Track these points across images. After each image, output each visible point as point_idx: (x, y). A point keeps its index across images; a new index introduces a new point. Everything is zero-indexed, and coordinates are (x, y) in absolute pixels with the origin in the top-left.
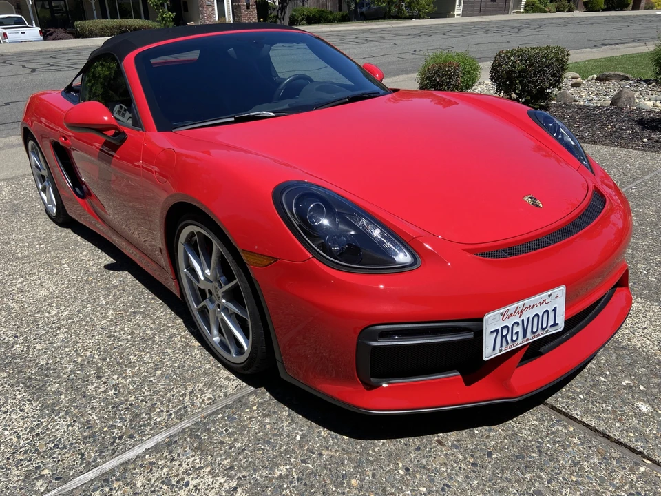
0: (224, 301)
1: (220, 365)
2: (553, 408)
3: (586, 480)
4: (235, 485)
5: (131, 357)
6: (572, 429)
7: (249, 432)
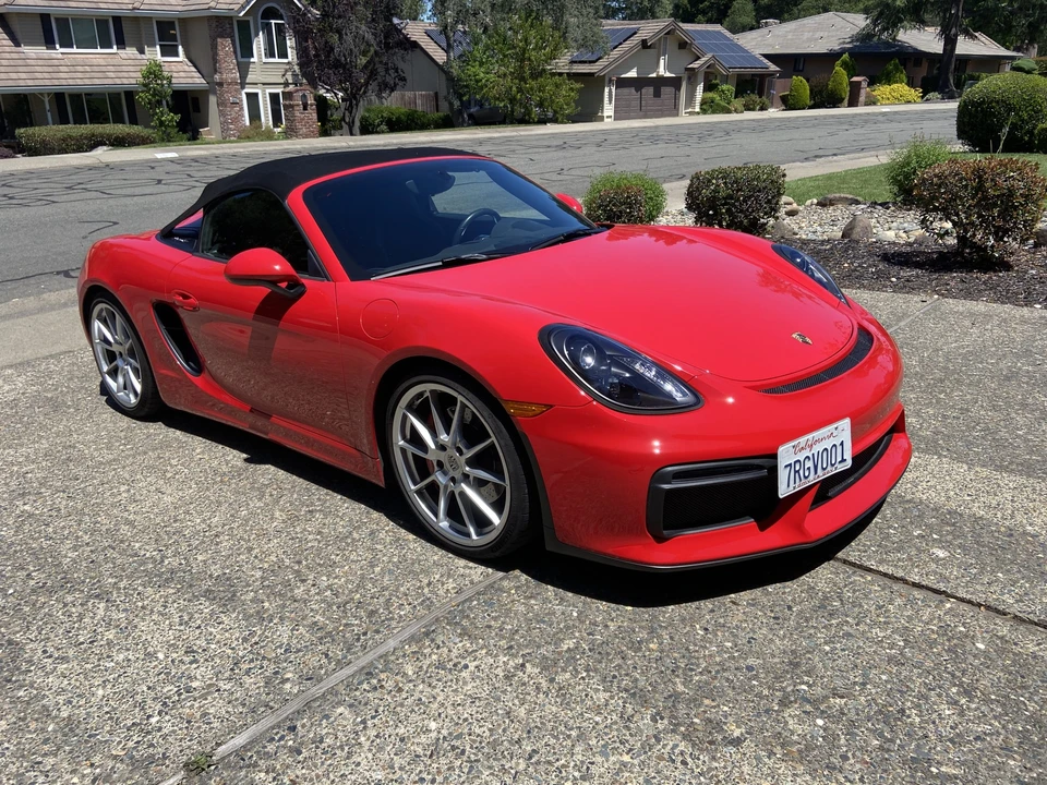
0: (467, 469)
1: (450, 555)
2: (845, 562)
3: (893, 620)
4: (521, 661)
5: (333, 557)
6: (869, 578)
7: (515, 614)
